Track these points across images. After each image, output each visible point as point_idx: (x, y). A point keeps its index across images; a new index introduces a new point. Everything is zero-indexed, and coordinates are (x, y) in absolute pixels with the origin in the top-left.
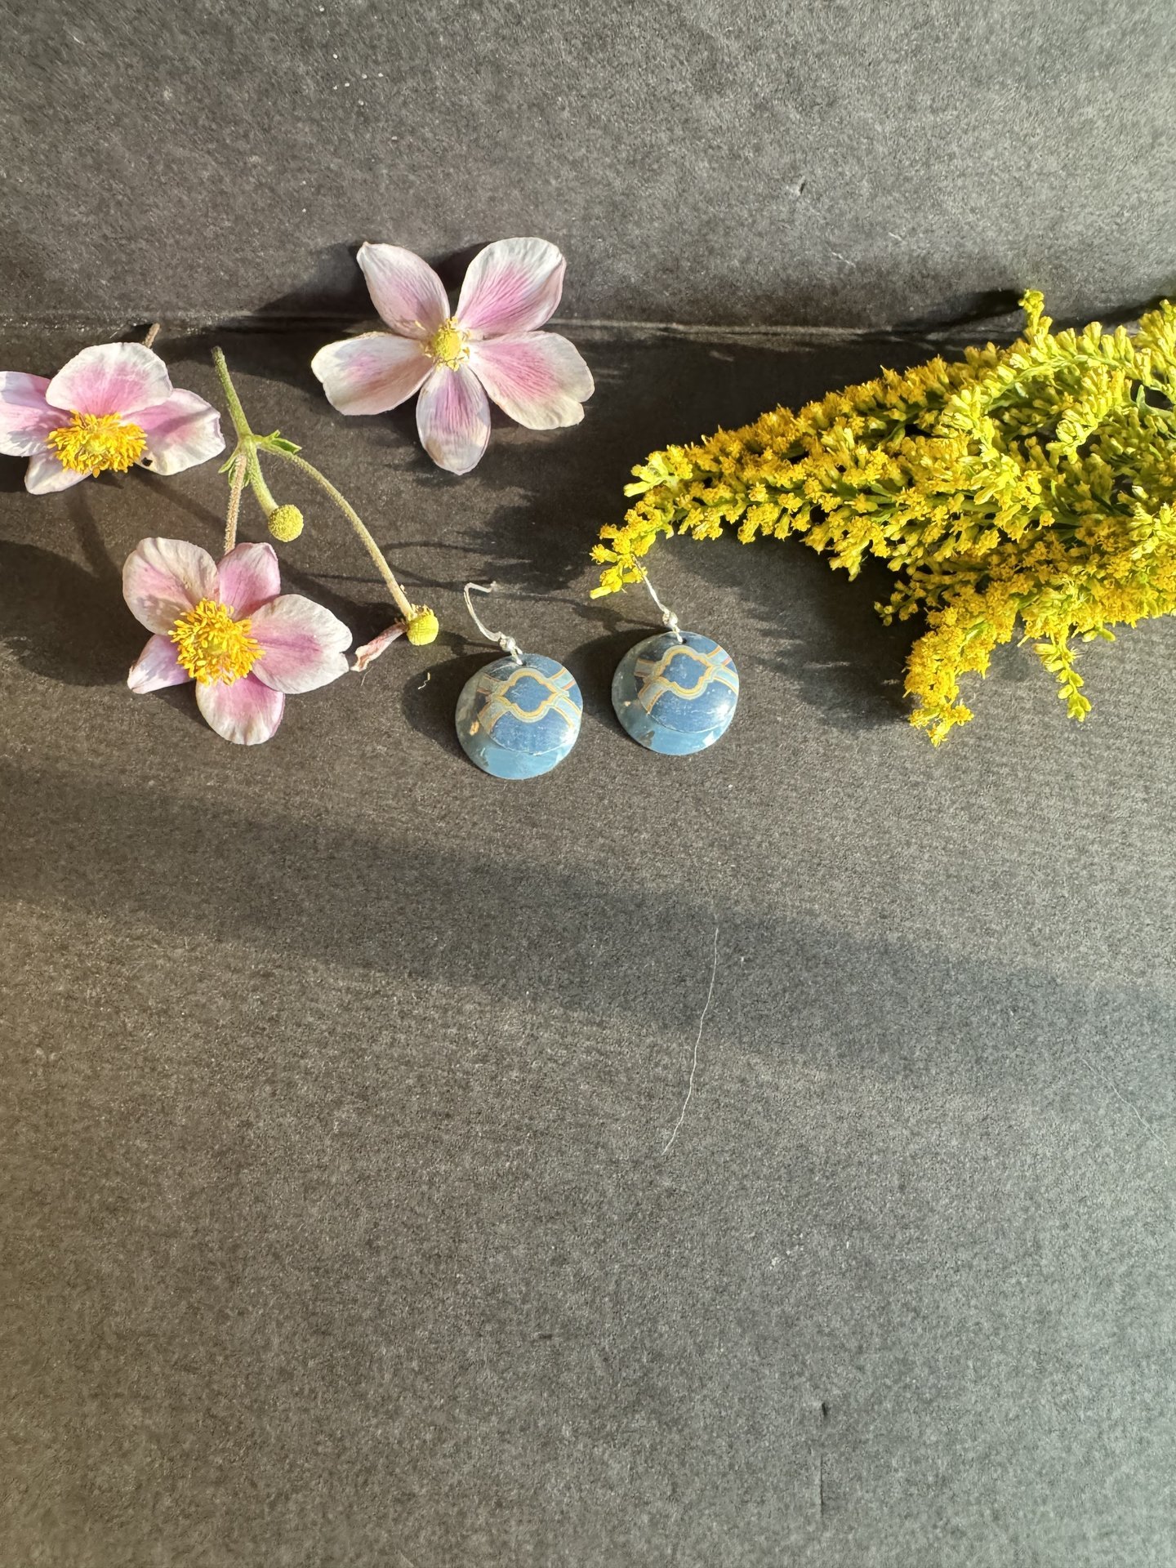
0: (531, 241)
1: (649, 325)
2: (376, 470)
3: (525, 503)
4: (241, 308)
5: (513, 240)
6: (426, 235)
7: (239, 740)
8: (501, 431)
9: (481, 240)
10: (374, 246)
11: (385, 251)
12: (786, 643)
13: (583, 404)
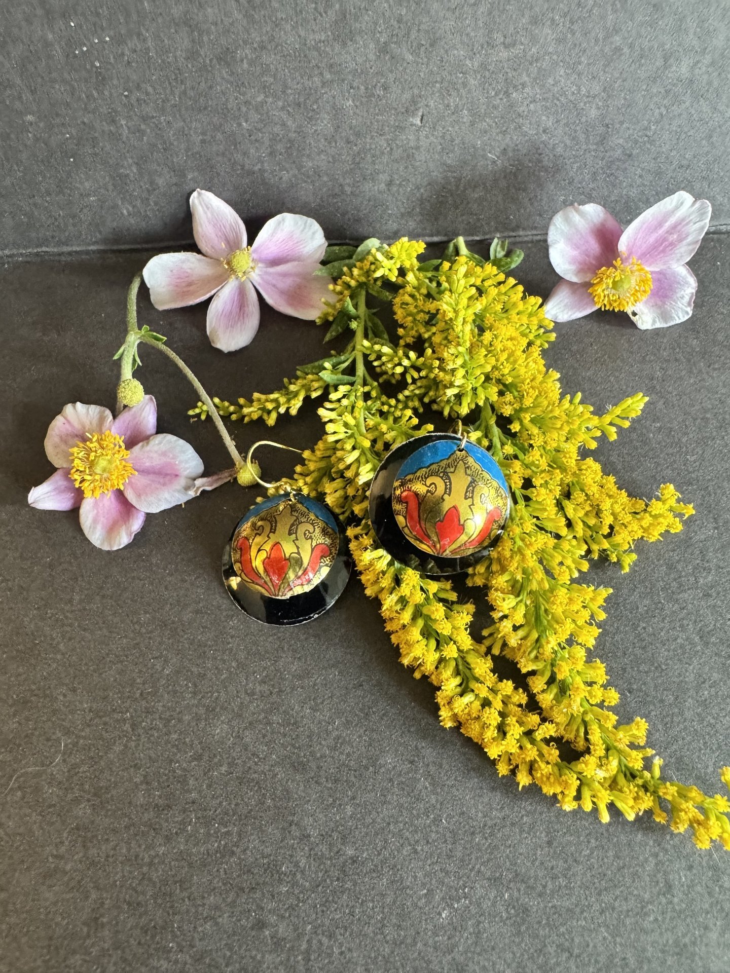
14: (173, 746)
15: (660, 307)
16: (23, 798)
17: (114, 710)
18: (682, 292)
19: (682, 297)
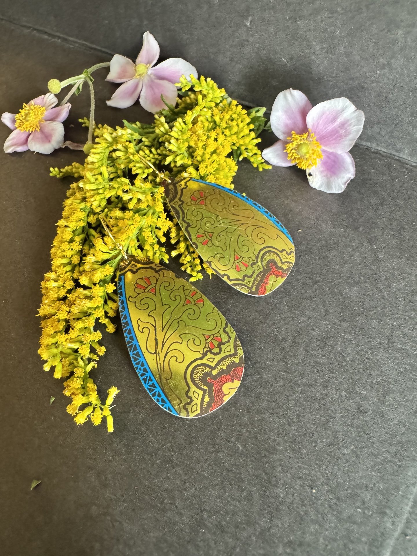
15: (328, 178)
18: (344, 175)
19: (343, 178)
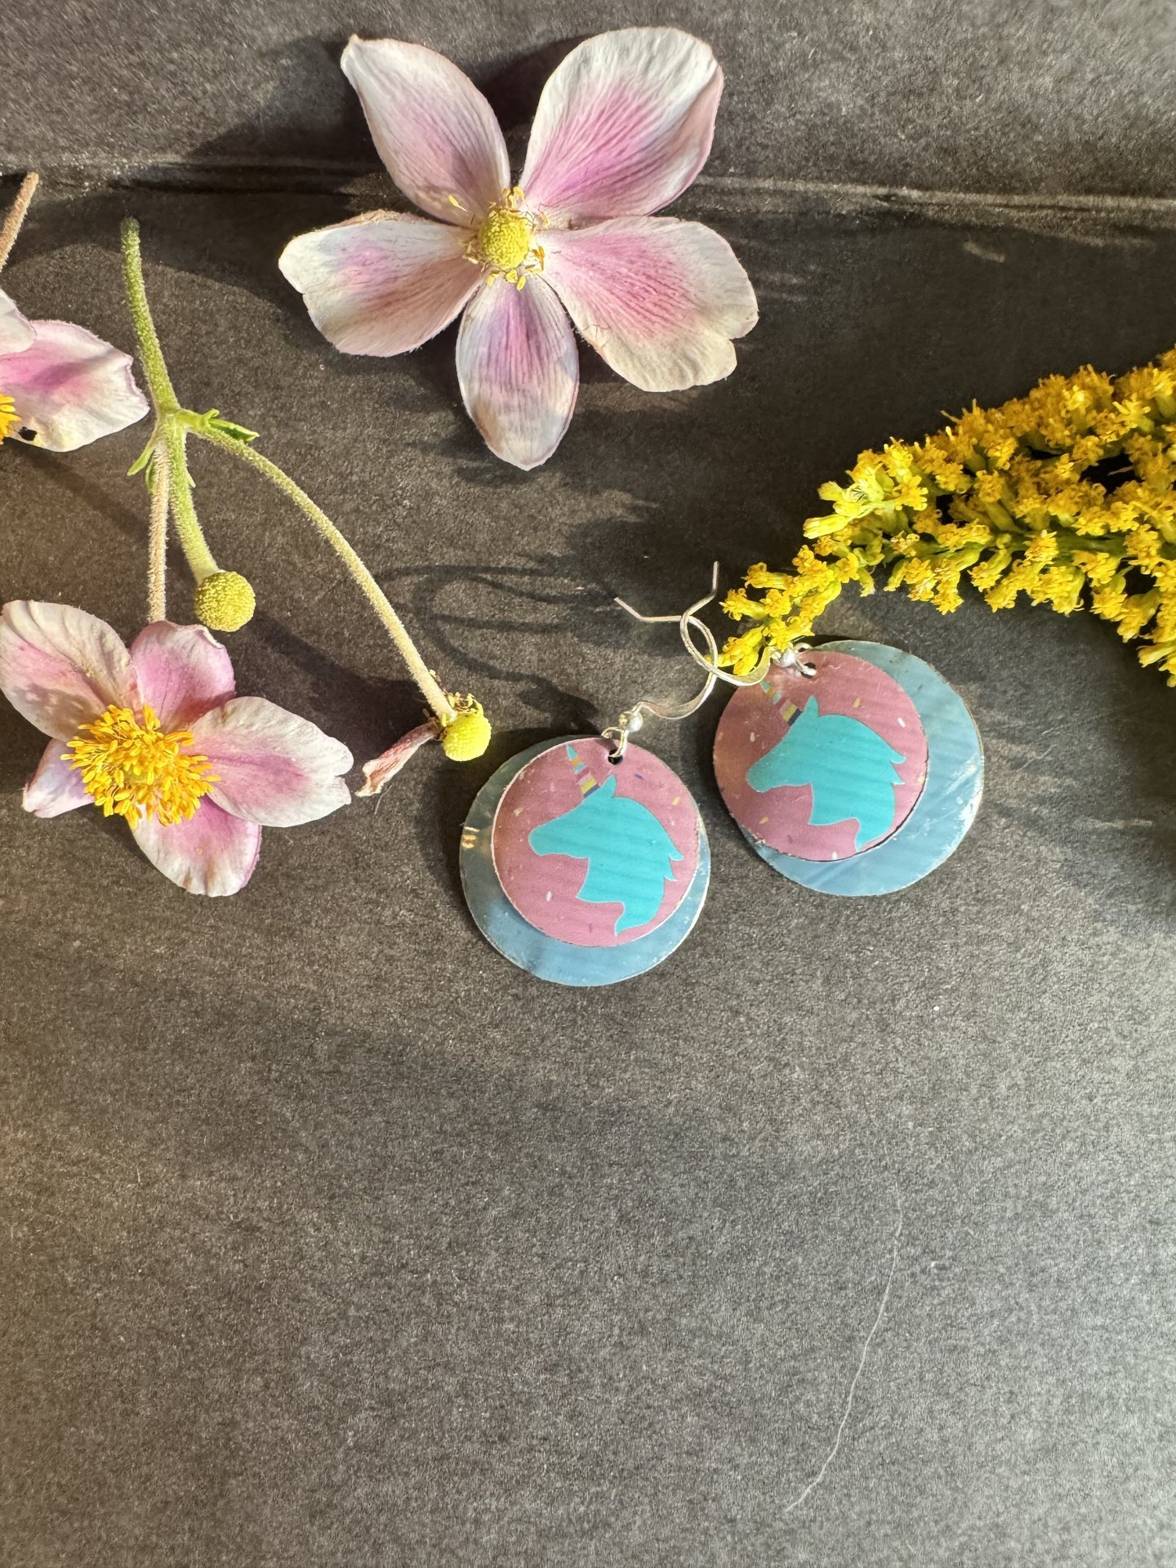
0: (661, 34)
1: (861, 189)
2: (391, 454)
3: (632, 519)
4: (162, 150)
5: (628, 34)
6: (462, 21)
7: (196, 888)
8: (597, 388)
9: (566, 32)
10: (370, 45)
11: (389, 51)
12: (1048, 784)
13: (735, 341)
14: (507, 1343)
16: (266, 1386)
17: (404, 1266)
